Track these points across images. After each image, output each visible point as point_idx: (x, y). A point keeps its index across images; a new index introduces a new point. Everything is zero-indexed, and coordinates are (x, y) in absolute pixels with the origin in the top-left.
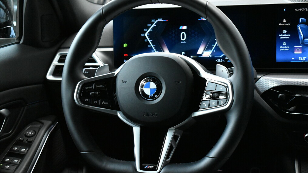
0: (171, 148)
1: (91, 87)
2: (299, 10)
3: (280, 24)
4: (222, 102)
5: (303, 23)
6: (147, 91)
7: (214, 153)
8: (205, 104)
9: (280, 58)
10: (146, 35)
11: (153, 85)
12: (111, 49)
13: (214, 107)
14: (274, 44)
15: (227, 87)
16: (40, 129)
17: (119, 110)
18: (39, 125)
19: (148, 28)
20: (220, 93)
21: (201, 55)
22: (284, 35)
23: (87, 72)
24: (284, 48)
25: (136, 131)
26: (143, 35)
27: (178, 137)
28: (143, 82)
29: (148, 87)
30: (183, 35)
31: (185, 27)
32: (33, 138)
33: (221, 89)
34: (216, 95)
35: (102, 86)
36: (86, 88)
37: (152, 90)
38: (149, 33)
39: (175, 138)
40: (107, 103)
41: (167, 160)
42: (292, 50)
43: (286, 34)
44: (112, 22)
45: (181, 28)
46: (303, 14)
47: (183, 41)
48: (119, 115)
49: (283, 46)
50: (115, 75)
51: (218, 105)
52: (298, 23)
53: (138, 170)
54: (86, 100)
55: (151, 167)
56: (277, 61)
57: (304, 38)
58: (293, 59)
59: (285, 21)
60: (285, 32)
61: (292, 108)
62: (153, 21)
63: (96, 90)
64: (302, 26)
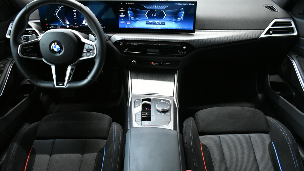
0: (70, 75)
1: (27, 47)
2: (128, 4)
3: (120, 10)
4: (92, 54)
5: (130, 10)
6: (55, 50)
7: (90, 77)
8: (84, 54)
9: (121, 26)
10: (56, 14)
11: (58, 47)
12: (39, 21)
13: (88, 56)
14: (117, 19)
15: (94, 47)
16: (6, 63)
17: (43, 58)
18: (6, 61)
19: (57, 11)
20: (91, 50)
21: (84, 24)
22: (122, 16)
23: (25, 38)
24: (122, 22)
25: (53, 68)
26: (54, 14)
27: (73, 69)
28: (53, 45)
29: (55, 47)
30: (75, 14)
31: (75, 11)
32: (3, 69)
33: (91, 48)
34: (89, 50)
35: (33, 46)
36: (24, 48)
37: (58, 49)
38: (58, 13)
39: (72, 70)
40: (36, 55)
41: (69, 81)
42: (126, 23)
43: (123, 15)
44: (38, 10)
45: (73, 11)
46: (130, 6)
47: (75, 18)
48: (43, 60)
49: (122, 20)
50: (39, 40)
51: (90, 55)
52: (128, 10)
53: (56, 86)
54: (25, 54)
55: (62, 84)
56: (120, 28)
57: (131, 17)
58: (126, 27)
59: (122, 9)
60: (122, 14)
61: (126, 50)
62: (59, 7)
63: (29, 48)
64: (130, 11)
